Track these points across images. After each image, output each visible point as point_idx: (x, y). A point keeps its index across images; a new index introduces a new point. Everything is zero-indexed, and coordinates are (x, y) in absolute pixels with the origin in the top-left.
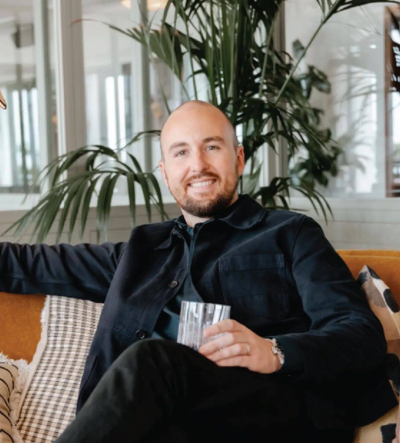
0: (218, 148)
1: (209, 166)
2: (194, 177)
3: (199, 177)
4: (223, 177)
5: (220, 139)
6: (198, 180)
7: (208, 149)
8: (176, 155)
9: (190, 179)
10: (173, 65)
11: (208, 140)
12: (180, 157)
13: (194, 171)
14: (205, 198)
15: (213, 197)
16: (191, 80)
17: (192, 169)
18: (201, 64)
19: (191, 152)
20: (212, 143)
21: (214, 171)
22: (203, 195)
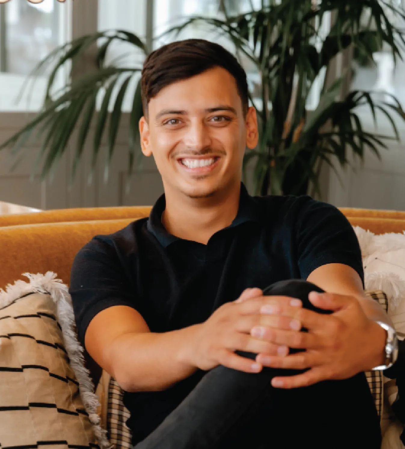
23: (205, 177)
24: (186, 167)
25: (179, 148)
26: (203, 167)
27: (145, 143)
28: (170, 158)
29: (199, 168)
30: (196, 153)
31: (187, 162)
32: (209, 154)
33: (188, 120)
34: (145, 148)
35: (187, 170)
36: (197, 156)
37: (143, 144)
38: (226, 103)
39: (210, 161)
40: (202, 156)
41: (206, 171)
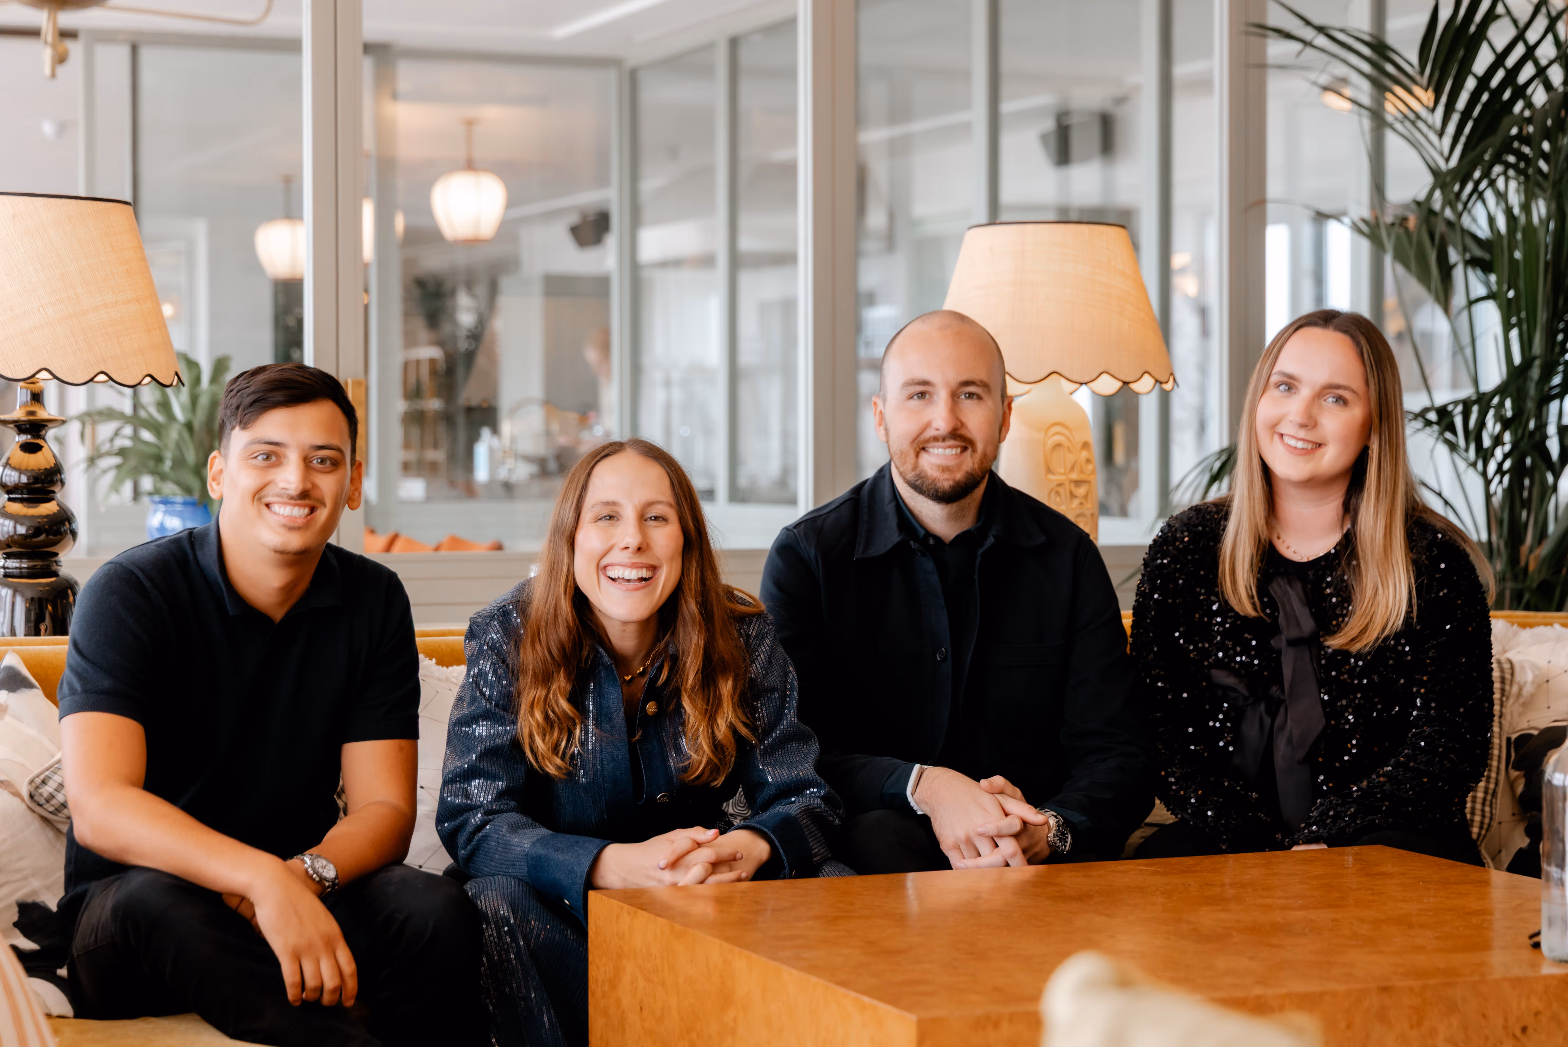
0: (979, 398)
1: (963, 424)
2: (936, 439)
3: (944, 439)
4: (980, 446)
5: (985, 385)
6: (940, 444)
7: (963, 397)
8: (911, 397)
9: (928, 441)
10: (1433, 286)
11: (967, 383)
12: (915, 403)
13: (937, 429)
14: (946, 476)
15: (959, 476)
16: (1465, 314)
17: (935, 425)
18: (1487, 284)
19: (935, 398)
20: (972, 389)
21: (969, 435)
22: (945, 469)
23: (299, 529)
24: (275, 513)
25: (269, 490)
26: (295, 517)
27: (214, 484)
28: (255, 502)
29: (291, 517)
30: (292, 498)
31: (276, 508)
32: (307, 502)
33: (285, 456)
34: (213, 490)
35: (276, 518)
36: (293, 502)
37: (211, 486)
38: (335, 442)
39: (306, 511)
40: (299, 502)
41: (300, 522)
